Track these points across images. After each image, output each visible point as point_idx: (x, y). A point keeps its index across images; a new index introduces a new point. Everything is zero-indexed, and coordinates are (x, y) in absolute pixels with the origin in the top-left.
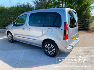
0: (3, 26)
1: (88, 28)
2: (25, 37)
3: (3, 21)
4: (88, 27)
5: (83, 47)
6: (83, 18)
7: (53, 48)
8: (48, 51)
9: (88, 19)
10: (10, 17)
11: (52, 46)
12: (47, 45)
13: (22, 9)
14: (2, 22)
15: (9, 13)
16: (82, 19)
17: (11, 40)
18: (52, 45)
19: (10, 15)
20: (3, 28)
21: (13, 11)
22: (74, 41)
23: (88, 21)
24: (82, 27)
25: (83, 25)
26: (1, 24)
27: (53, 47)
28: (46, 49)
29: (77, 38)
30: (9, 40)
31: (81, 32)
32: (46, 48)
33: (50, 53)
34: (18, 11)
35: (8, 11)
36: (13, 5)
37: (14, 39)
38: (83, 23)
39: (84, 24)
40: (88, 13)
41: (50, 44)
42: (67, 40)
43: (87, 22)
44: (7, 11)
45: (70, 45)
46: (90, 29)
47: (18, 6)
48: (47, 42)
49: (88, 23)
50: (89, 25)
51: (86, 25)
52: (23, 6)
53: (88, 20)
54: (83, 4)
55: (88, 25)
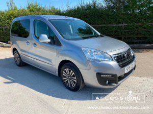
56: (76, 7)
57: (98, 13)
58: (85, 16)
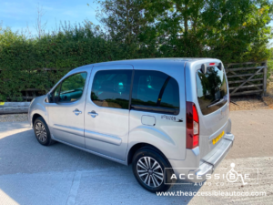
0: (21, 94)
1: (261, 93)
2: (82, 133)
3: (22, 80)
4: (261, 87)
5: (246, 157)
6: (248, 63)
7: (159, 170)
8: (144, 177)
9: (263, 64)
10: (40, 66)
11: (157, 165)
12: (143, 161)
13: (73, 43)
14: (18, 81)
15: (37, 56)
16: (244, 66)
17: (44, 140)
18: (156, 162)
19: (39, 63)
20: (21, 98)
21: (48, 51)
22: (219, 145)
23: (262, 71)
24: (246, 89)
25: (247, 84)
26: (16, 89)
27: (159, 166)
28: (139, 171)
29: (228, 133)
30: (37, 137)
31: (241, 103)
32: (140, 169)
33: (151, 182)
34: (60, 50)
35: (36, 50)
36: (47, 32)
37: (53, 137)
38: (247, 77)
39: (249, 80)
40: (261, 48)
41: (149, 158)
42: (196, 149)
43: (257, 73)
44: (30, 51)
45: (205, 162)
46: (267, 95)
47: (60, 34)
48: (141, 153)
49: (262, 76)
50: (265, 82)
51: (255, 83)
52: (74, 34)
53: (261, 68)
54: (245, 24)
55: (262, 82)
56: (57, 33)
57: (98, 46)
58: (74, 51)
